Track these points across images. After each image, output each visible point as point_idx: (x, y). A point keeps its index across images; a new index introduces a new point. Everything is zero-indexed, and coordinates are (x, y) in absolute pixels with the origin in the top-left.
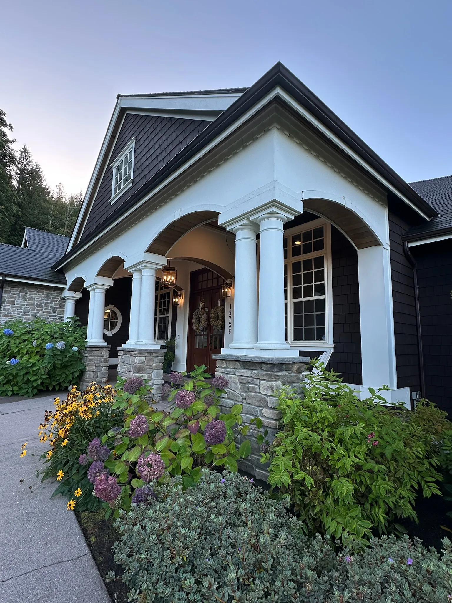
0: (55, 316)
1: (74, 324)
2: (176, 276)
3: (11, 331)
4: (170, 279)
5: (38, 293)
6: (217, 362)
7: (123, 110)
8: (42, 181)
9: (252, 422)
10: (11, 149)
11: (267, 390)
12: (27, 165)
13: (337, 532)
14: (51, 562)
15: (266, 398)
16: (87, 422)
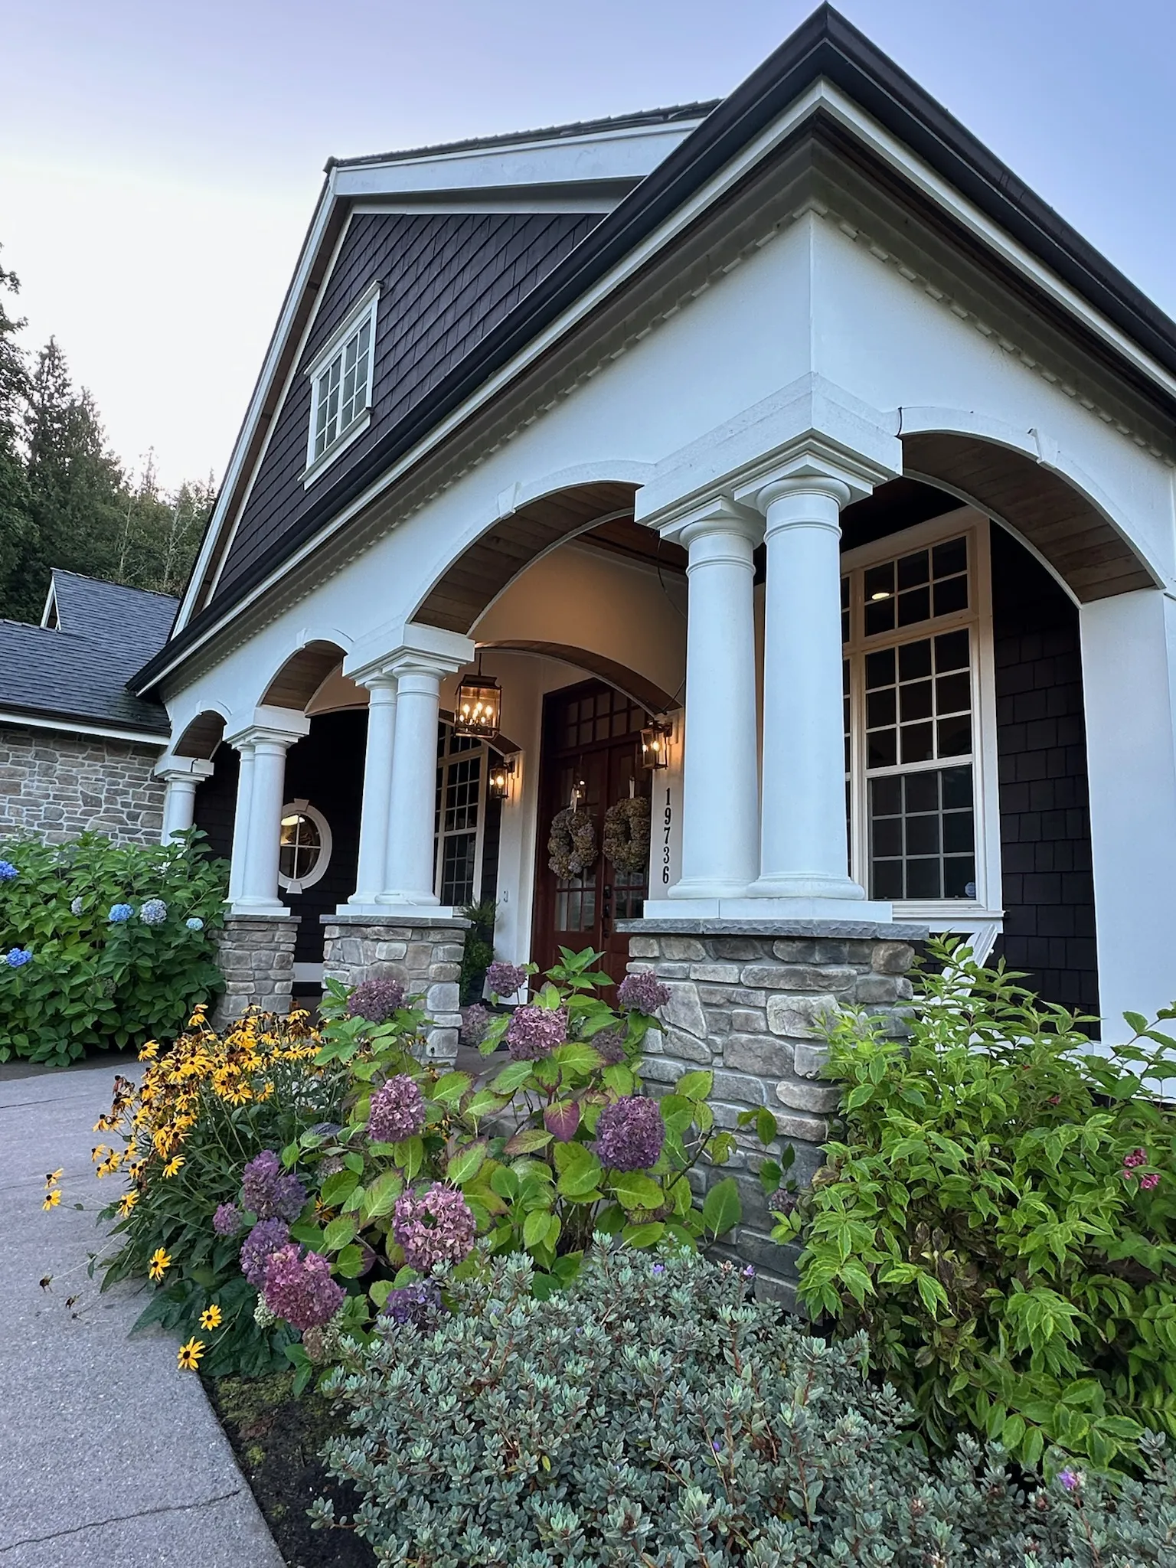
0: (138, 831)
1: (193, 852)
2: (499, 705)
3: (11, 867)
4: (482, 714)
5: (87, 762)
6: (632, 942)
7: (344, 205)
8: (100, 441)
9: (743, 1124)
10: (12, 347)
11: (792, 1023)
12: (56, 395)
13: (1027, 1451)
14: (133, 1507)
15: (789, 1047)
16: (239, 1111)
